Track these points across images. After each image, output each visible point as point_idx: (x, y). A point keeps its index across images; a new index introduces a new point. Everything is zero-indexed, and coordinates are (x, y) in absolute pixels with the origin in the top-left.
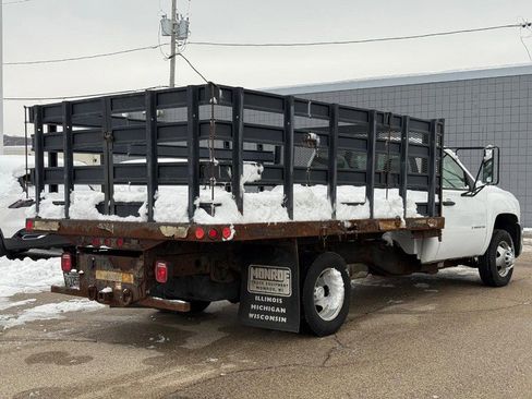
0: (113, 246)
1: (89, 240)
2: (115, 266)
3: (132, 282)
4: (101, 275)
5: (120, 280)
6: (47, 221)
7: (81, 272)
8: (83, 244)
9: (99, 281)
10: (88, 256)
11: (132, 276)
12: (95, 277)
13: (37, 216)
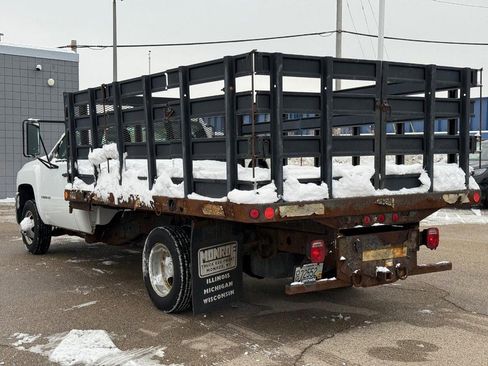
0: (388, 222)
1: (358, 220)
2: (385, 243)
3: (405, 255)
4: (368, 256)
5: (391, 256)
6: (301, 204)
7: (343, 258)
8: (348, 225)
9: (368, 263)
10: (351, 238)
11: (405, 249)
12: (361, 259)
13: (281, 199)
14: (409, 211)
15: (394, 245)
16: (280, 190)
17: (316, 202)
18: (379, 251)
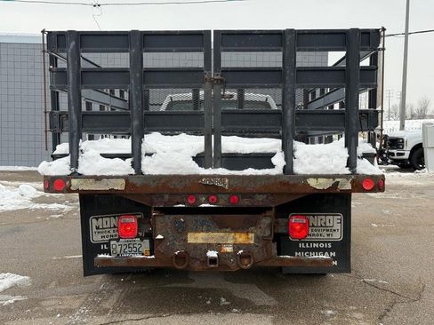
0: (223, 203)
1: (178, 198)
2: (221, 227)
3: (252, 242)
4: (196, 238)
5: (231, 241)
6: (97, 178)
7: (160, 237)
8: (165, 203)
9: (195, 246)
10: (172, 217)
11: (252, 235)
12: (186, 240)
13: (75, 172)
14: (254, 194)
15: (235, 229)
16: (75, 164)
17: (118, 177)
18: (212, 234)
